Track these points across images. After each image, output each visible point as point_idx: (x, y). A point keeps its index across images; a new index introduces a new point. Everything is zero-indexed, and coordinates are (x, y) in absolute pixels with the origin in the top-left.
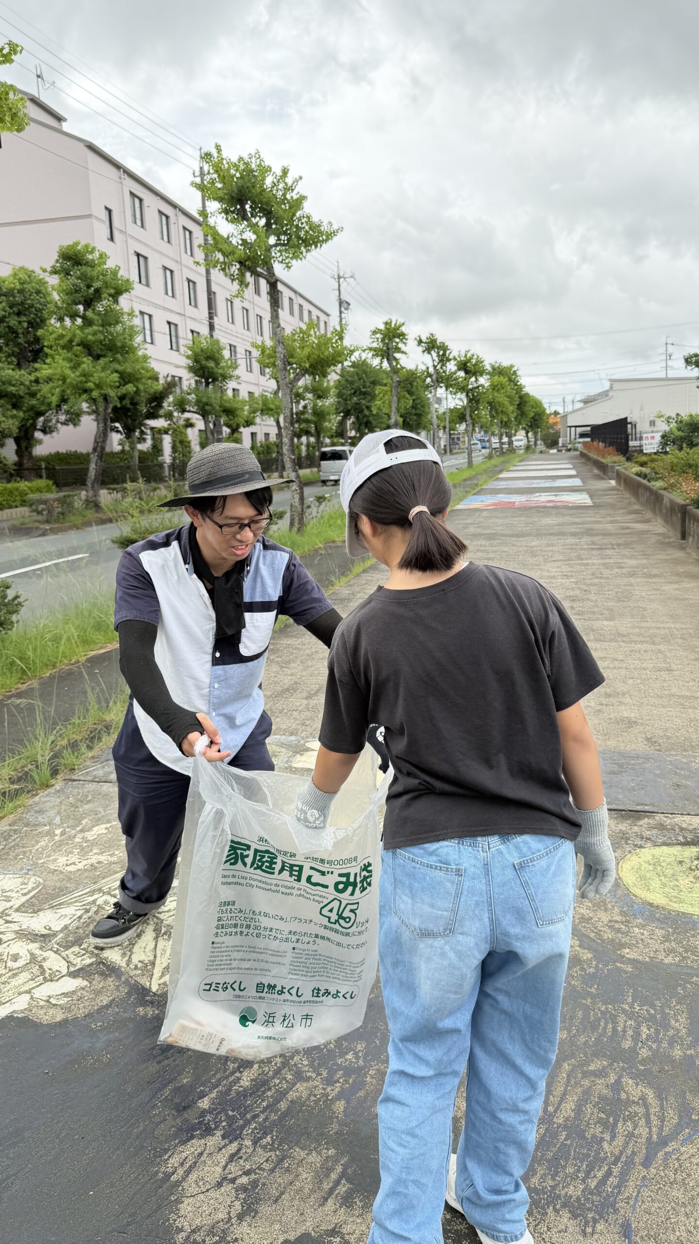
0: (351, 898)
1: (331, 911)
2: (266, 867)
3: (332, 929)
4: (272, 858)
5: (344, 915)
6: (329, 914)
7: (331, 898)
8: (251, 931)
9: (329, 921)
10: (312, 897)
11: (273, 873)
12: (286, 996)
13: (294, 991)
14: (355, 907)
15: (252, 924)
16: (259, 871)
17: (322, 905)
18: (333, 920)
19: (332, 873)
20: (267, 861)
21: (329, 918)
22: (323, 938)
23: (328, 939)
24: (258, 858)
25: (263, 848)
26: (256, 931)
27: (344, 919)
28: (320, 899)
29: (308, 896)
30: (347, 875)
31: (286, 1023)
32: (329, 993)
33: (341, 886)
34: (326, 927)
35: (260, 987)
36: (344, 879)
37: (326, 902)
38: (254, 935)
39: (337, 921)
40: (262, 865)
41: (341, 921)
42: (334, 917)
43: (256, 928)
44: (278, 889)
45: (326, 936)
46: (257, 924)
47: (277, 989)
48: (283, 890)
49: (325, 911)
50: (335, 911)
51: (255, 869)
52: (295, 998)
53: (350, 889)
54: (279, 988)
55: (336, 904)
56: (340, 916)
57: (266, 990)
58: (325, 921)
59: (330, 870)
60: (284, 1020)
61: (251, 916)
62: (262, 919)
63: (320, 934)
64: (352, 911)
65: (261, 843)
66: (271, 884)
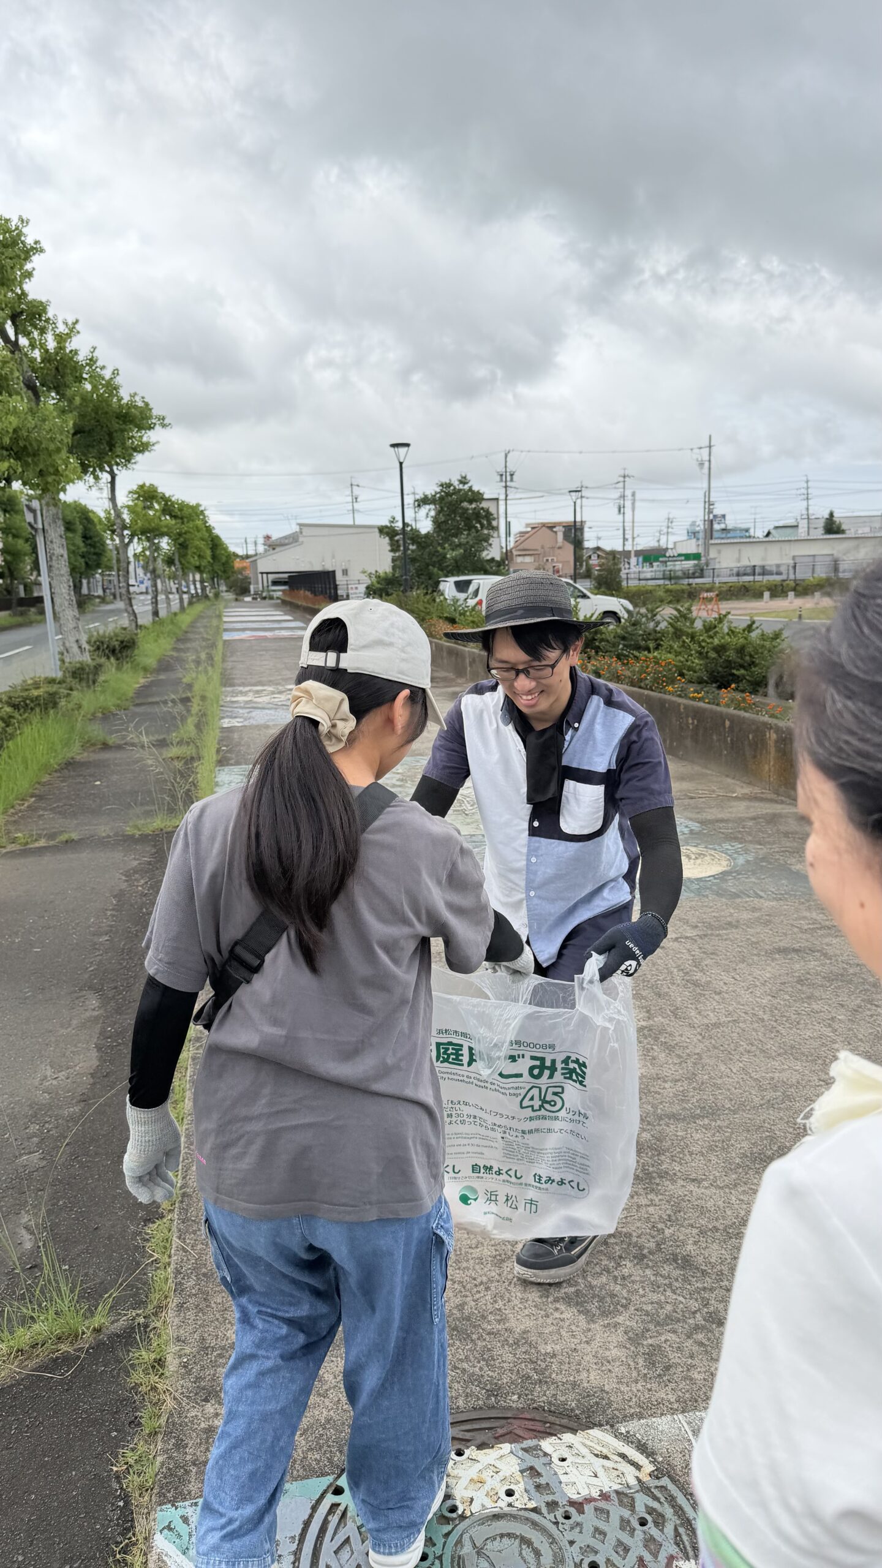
0: (550, 1081)
1: (532, 1099)
2: (453, 1059)
3: (538, 1118)
4: (458, 1050)
5: (548, 1099)
6: (531, 1103)
7: (528, 1086)
8: (454, 1119)
9: (533, 1110)
10: (507, 1092)
11: (462, 1065)
12: (505, 1177)
13: (512, 1173)
14: (560, 1090)
15: (454, 1113)
16: (446, 1064)
17: (520, 1098)
18: (536, 1107)
19: (523, 1056)
20: (452, 1054)
21: (532, 1106)
22: (530, 1132)
23: (537, 1130)
24: (442, 1051)
25: (445, 1041)
26: (459, 1119)
27: (549, 1102)
28: (518, 1092)
29: (503, 1091)
30: (542, 1060)
31: (510, 1203)
32: (553, 1181)
33: (536, 1072)
34: (531, 1119)
35: (475, 1168)
36: (538, 1063)
37: (523, 1092)
38: (458, 1122)
39: (541, 1106)
40: (449, 1057)
41: (547, 1106)
42: (537, 1103)
43: (459, 1115)
44: (471, 1080)
45: (533, 1128)
46: (459, 1112)
47: (494, 1170)
48: (475, 1082)
49: (526, 1103)
50: (537, 1097)
51: (442, 1062)
52: (513, 1179)
53: (547, 1073)
54: (495, 1169)
55: (535, 1091)
56: (544, 1101)
57: (482, 1171)
58: (529, 1112)
59: (521, 1053)
60: (507, 1200)
61: (450, 1105)
62: (463, 1107)
63: (526, 1129)
64: (555, 1094)
65: (441, 1035)
66: (463, 1076)
